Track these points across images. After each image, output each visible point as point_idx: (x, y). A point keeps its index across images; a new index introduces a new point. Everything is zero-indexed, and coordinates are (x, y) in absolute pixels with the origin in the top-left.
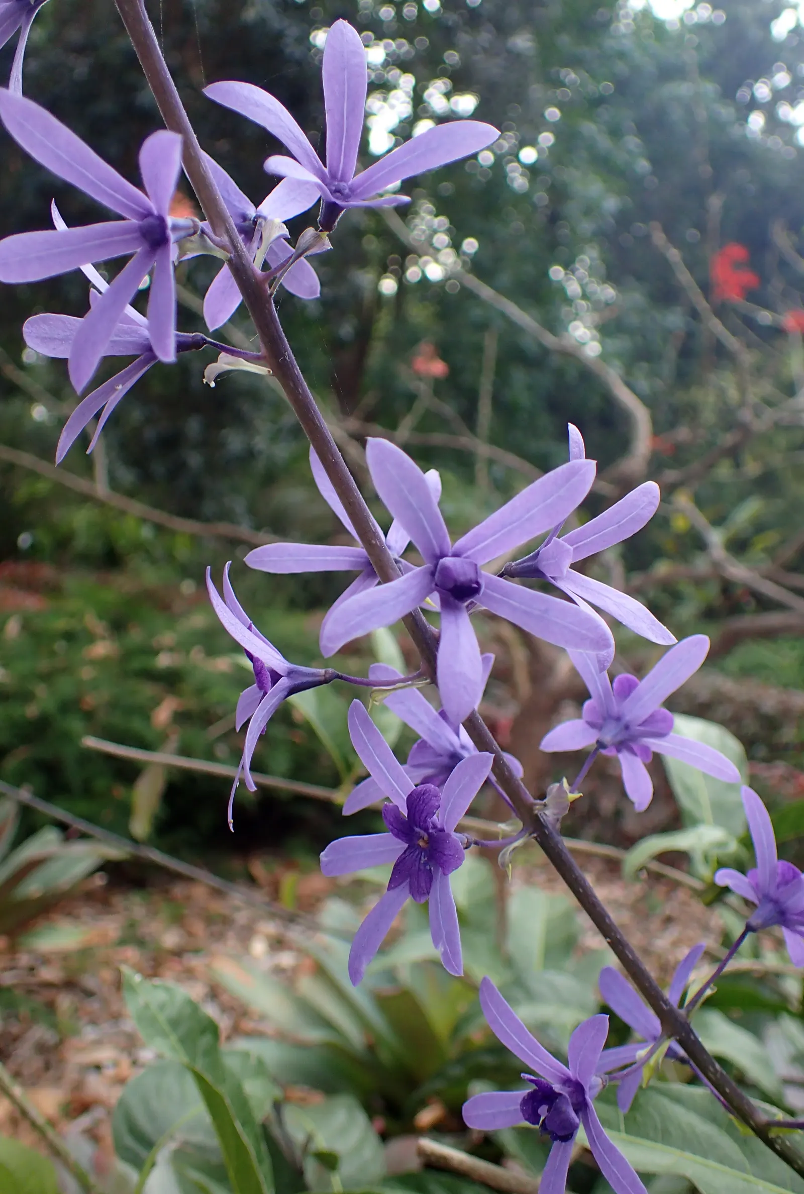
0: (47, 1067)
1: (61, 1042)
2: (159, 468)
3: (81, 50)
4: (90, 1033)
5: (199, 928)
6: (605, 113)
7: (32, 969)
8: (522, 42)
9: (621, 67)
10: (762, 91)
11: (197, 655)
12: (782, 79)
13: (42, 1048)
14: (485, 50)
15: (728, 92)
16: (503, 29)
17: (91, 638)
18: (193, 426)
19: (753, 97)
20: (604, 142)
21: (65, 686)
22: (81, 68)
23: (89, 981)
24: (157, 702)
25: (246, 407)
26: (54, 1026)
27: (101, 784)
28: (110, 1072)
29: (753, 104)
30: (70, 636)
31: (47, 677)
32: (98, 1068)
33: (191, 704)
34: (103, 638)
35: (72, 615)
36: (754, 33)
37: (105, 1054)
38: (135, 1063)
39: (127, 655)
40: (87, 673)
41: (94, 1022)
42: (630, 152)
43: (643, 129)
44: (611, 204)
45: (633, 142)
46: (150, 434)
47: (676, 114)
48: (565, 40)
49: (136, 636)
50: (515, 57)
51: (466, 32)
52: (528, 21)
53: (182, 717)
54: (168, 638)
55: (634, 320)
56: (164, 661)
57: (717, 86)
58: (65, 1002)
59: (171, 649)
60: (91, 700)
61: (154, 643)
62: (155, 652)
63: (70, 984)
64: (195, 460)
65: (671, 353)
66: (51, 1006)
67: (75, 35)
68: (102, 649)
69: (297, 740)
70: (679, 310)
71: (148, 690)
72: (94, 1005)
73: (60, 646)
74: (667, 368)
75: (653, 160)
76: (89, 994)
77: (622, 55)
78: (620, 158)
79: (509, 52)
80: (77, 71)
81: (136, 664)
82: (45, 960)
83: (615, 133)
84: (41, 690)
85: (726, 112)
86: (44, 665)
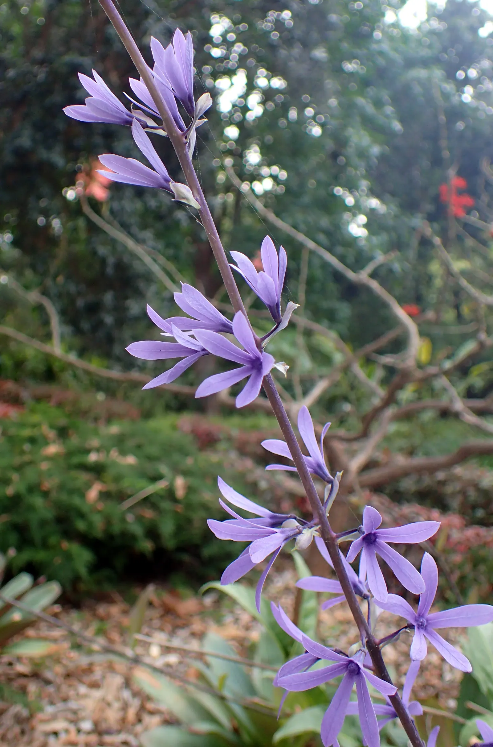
0: (23, 732)
1: (31, 716)
2: (85, 325)
3: (42, 62)
4: (49, 710)
5: (115, 636)
6: (371, 91)
7: (10, 664)
8: (320, 53)
9: (381, 61)
10: (473, 73)
11: (114, 454)
12: (486, 64)
13: (19, 720)
14: (296, 59)
15: (450, 75)
16: (307, 45)
17: (46, 442)
18: (108, 298)
19: (466, 76)
20: (370, 109)
21: (31, 475)
22: (41, 74)
23: (48, 675)
24: (89, 486)
25: (141, 285)
26: (26, 705)
27: (53, 540)
28: (63, 737)
29: (467, 81)
30: (32, 440)
31: (19, 468)
32: (56, 734)
33: (112, 487)
34: (54, 442)
35: (34, 426)
36: (468, 36)
37: (59, 725)
38: (79, 731)
39: (69, 454)
40: (44, 466)
41: (52, 703)
42: (387, 116)
43: (396, 101)
44: (376, 150)
45: (389, 109)
46: (80, 303)
47: (417, 89)
48: (345, 46)
49: (74, 441)
50: (315, 62)
51: (285, 49)
52: (324, 40)
53: (105, 495)
54: (95, 442)
55: (391, 222)
56: (93, 457)
57: (444, 72)
58: (33, 688)
59: (98, 450)
60: (47, 484)
61: (87, 446)
62: (88, 451)
63: (35, 675)
64: (109, 319)
65: (415, 242)
66: (24, 690)
67: (38, 53)
68: (53, 449)
69: (179, 510)
70: (420, 215)
71: (83, 477)
72: (51, 689)
73: (27, 447)
74: (412, 254)
75: (402, 121)
76: (48, 682)
77: (381, 53)
78: (381, 120)
79: (311, 59)
80: (39, 77)
81: (76, 460)
82: (19, 659)
83: (378, 104)
84: (15, 477)
85: (449, 87)
86: (17, 460)
